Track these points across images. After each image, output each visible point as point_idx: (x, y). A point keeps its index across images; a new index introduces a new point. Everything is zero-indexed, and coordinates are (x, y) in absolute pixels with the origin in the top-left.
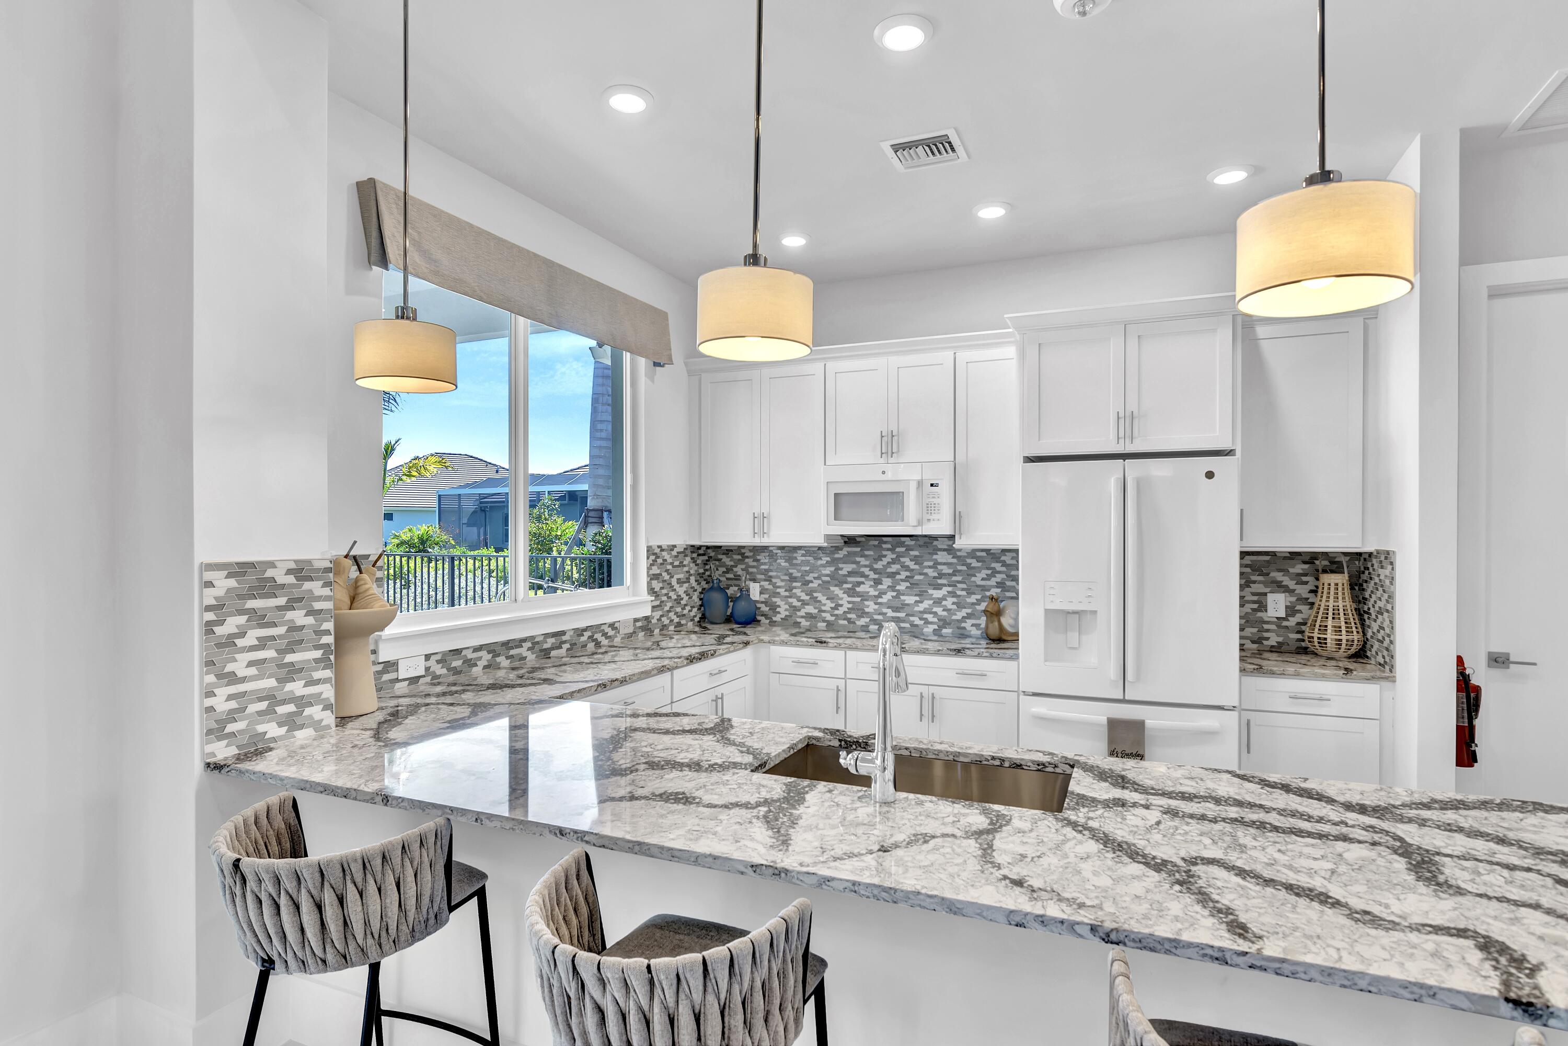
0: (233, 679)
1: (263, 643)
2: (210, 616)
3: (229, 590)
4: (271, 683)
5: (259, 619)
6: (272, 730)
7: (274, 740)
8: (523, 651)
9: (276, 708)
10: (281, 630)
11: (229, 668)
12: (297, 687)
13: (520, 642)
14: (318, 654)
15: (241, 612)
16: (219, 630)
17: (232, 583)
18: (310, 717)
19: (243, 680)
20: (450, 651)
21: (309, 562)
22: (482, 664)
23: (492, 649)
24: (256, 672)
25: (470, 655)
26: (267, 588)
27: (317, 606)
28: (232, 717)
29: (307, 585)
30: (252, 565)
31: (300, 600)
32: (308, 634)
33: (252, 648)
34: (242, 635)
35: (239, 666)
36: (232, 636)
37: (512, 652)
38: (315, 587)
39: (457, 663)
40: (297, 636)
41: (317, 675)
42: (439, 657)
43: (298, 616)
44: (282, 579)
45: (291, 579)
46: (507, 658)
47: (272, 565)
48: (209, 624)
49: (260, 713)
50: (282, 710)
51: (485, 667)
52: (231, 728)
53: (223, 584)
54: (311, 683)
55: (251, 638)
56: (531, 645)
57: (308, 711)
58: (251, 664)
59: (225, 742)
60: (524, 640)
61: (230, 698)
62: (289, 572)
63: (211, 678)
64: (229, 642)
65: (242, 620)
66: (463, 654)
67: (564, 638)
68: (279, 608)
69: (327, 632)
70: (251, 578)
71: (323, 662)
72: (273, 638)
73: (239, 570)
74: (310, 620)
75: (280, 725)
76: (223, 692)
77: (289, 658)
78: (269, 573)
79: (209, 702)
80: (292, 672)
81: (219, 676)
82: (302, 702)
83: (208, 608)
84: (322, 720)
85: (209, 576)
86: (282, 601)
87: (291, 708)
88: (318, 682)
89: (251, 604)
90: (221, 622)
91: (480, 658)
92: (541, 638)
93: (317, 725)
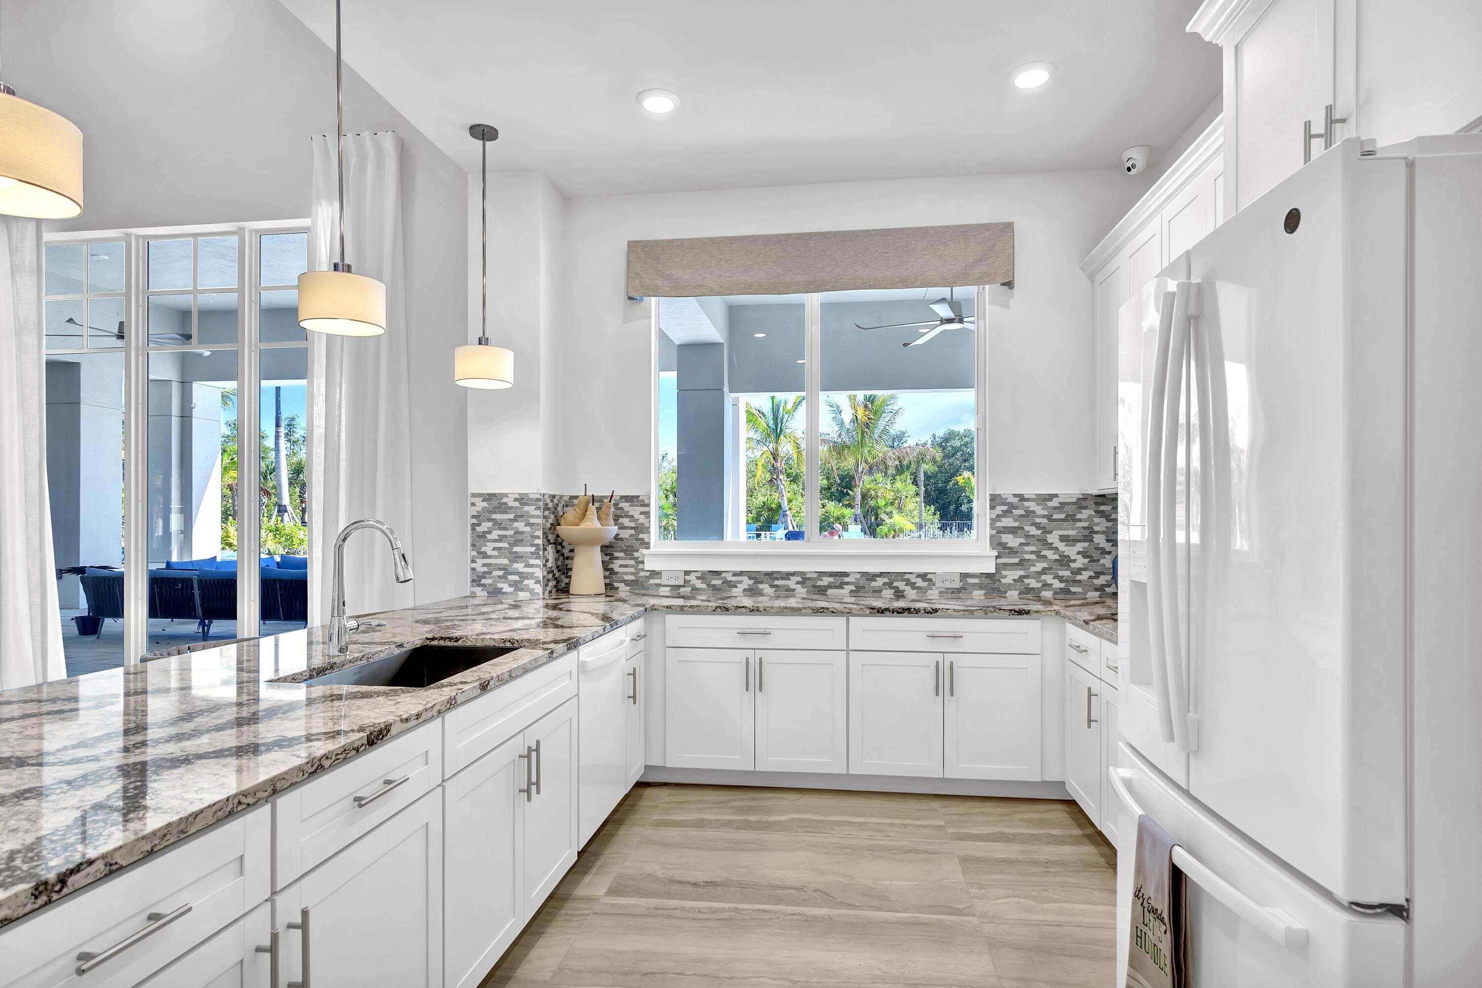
0: (485, 555)
1: (501, 539)
2: (474, 521)
3: (484, 508)
4: (506, 561)
5: (499, 525)
6: (506, 588)
7: (506, 593)
8: (792, 583)
9: (508, 576)
10: (511, 533)
11: (484, 549)
12: (520, 567)
13: (788, 576)
14: (533, 549)
15: (489, 520)
16: (478, 529)
17: (485, 504)
18: (527, 585)
19: (490, 557)
20: (709, 571)
21: (527, 494)
22: (741, 587)
23: (756, 577)
24: (497, 554)
25: (730, 578)
26: (503, 508)
27: (532, 521)
28: (484, 575)
29: (526, 508)
30: (494, 495)
31: (522, 516)
32: (527, 537)
33: (495, 541)
34: (490, 532)
35: (488, 549)
36: (484, 532)
37: (776, 583)
38: (531, 509)
39: (717, 582)
40: (520, 537)
41: (532, 562)
42: (699, 574)
43: (520, 526)
44: (511, 504)
45: (517, 504)
46: (772, 586)
47: (506, 495)
48: (473, 524)
49: (499, 577)
50: (511, 577)
51: (745, 590)
52: (484, 581)
53: (481, 505)
54: (528, 565)
55: (495, 535)
56: (800, 580)
57: (526, 582)
58: (494, 549)
59: (481, 588)
60: (793, 574)
61: (484, 565)
62: (515, 500)
63: (475, 553)
64: (483, 536)
65: (490, 524)
66: (722, 576)
67: (846, 579)
68: (510, 520)
69: (538, 537)
70: (495, 503)
71: (535, 555)
72: (506, 536)
73: (488, 497)
74: (528, 529)
75: (510, 586)
76: (480, 561)
77: (516, 549)
78: (504, 500)
79: (474, 565)
80: (517, 558)
81: (479, 553)
82: (523, 576)
83: (473, 517)
84: (534, 589)
85: (474, 500)
86: (511, 516)
87: (516, 578)
88: (532, 566)
89: (494, 516)
90: (479, 525)
91: (741, 582)
92: (815, 575)
93: (531, 591)
